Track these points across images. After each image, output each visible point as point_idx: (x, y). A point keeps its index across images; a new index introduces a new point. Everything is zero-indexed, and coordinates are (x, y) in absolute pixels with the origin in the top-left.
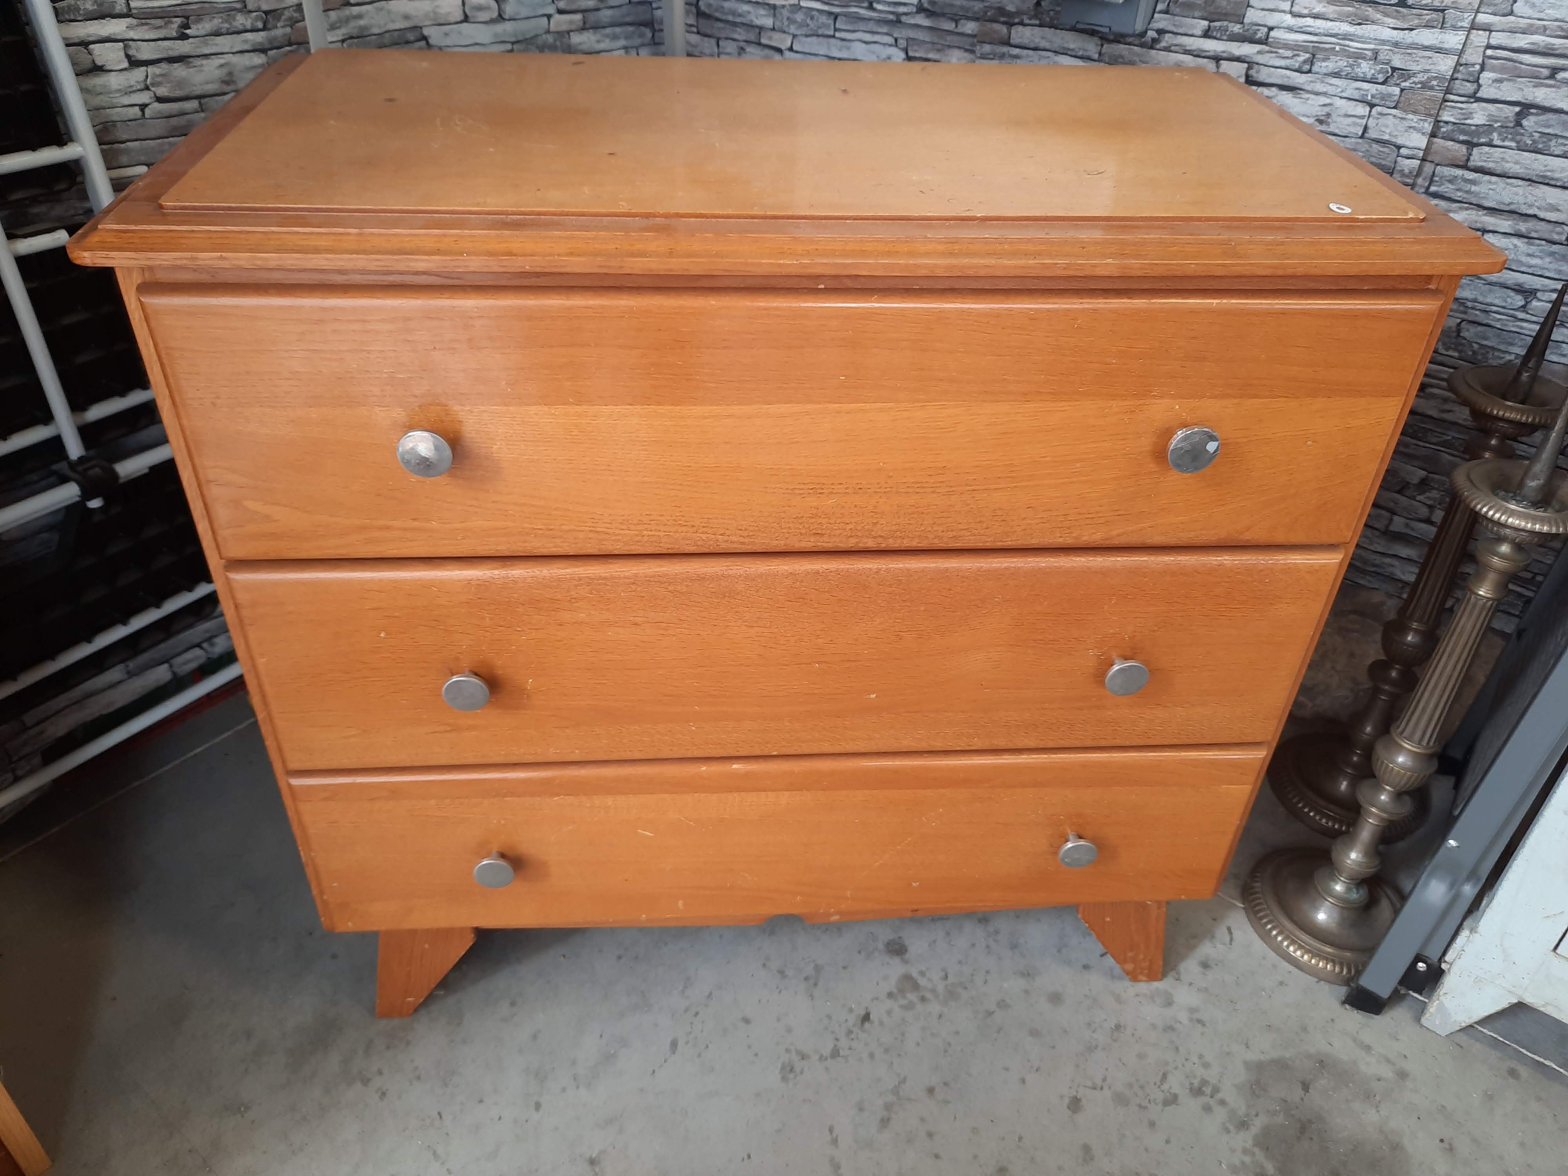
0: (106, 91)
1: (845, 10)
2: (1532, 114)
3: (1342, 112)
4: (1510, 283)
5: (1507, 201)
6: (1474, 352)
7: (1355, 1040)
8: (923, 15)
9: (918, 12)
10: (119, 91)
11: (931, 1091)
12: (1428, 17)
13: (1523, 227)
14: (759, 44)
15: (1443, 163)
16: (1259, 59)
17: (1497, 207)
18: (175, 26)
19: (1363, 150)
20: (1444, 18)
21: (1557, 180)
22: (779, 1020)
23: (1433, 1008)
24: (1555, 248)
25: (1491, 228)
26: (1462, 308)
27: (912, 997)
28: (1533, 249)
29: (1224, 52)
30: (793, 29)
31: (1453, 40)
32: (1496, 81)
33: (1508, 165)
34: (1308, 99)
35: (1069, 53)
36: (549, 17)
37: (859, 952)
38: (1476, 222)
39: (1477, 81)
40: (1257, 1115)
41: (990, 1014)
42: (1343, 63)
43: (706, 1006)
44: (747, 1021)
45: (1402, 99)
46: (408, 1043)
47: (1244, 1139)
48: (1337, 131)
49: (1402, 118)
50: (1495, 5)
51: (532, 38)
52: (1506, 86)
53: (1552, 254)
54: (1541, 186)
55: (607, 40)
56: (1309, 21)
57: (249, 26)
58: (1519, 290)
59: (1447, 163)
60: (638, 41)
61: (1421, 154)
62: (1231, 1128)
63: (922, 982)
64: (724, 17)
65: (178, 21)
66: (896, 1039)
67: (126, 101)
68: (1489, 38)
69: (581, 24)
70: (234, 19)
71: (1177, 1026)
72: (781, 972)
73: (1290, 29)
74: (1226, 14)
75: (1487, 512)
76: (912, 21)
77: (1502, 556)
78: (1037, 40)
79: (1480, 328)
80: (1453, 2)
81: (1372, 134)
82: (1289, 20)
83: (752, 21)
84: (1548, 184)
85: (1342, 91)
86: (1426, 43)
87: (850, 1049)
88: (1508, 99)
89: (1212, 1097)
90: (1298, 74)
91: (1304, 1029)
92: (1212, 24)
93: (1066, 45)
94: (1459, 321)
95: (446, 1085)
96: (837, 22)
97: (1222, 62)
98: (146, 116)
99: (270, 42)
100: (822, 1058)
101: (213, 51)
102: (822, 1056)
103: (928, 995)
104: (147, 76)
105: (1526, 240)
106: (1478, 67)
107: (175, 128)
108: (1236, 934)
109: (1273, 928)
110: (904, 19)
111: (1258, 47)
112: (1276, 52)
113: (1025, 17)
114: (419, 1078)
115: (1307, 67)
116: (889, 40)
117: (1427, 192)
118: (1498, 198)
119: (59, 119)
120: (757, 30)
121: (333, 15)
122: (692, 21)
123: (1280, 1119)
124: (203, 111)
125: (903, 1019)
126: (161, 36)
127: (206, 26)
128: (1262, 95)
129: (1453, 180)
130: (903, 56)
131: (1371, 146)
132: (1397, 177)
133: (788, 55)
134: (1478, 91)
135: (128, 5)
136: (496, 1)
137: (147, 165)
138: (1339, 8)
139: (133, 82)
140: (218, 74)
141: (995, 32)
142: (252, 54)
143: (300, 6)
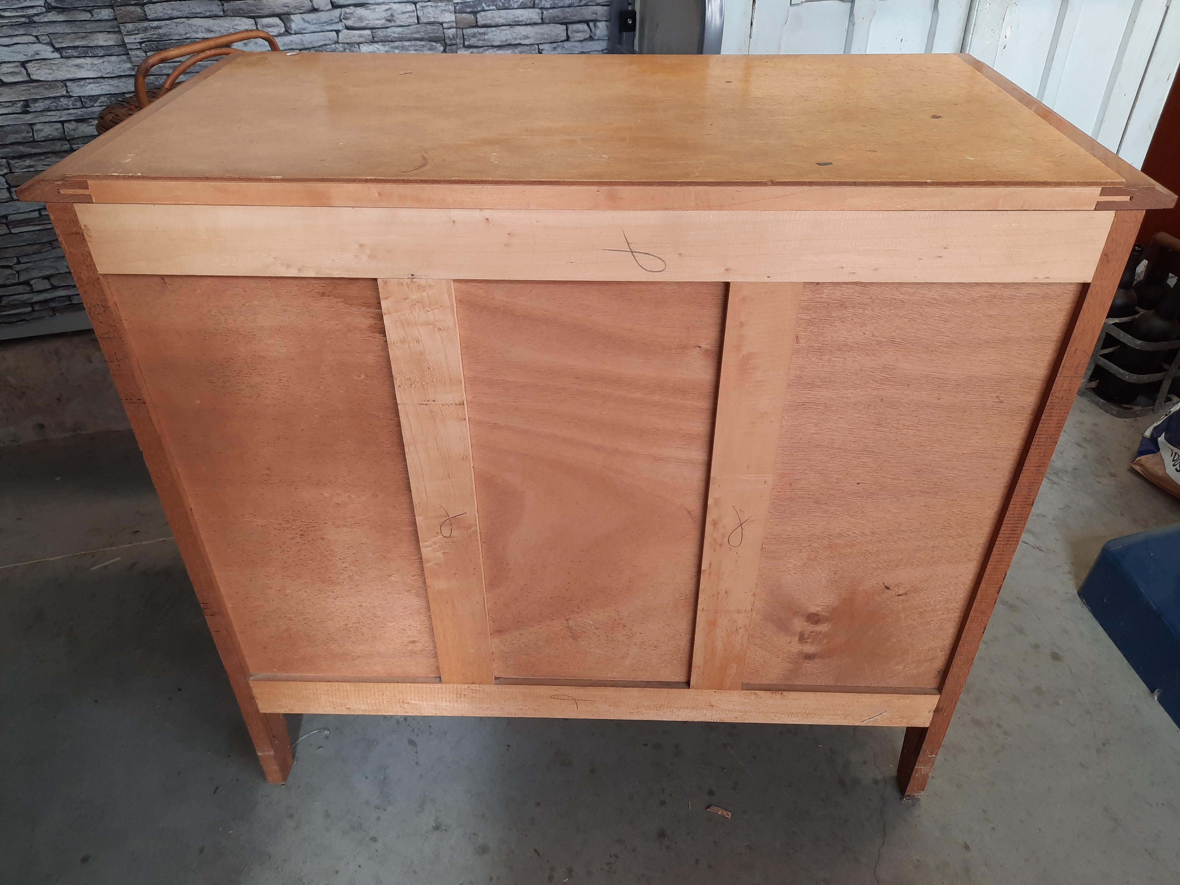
3: (399, 11)
5: (504, 39)
8: (54, 12)
9: (47, 11)
15: (465, 27)
17: (501, 44)
19: (423, 30)
21: (522, 21)
33: (497, 20)
34: (375, 8)
35: (198, 15)
48: (402, 24)
49: (436, 6)
54: (516, 27)
59: (467, 26)
61: (454, 25)
78: (170, 12)
81: (423, 20)
84: (519, 25)
93: (194, 11)
110: (36, 19)
116: (32, 39)
117: (464, 46)
118: (499, 39)
128: (346, 13)
129: (474, 36)
130: (50, 49)
131: (426, 27)
132: (447, 42)
141: (132, 13)
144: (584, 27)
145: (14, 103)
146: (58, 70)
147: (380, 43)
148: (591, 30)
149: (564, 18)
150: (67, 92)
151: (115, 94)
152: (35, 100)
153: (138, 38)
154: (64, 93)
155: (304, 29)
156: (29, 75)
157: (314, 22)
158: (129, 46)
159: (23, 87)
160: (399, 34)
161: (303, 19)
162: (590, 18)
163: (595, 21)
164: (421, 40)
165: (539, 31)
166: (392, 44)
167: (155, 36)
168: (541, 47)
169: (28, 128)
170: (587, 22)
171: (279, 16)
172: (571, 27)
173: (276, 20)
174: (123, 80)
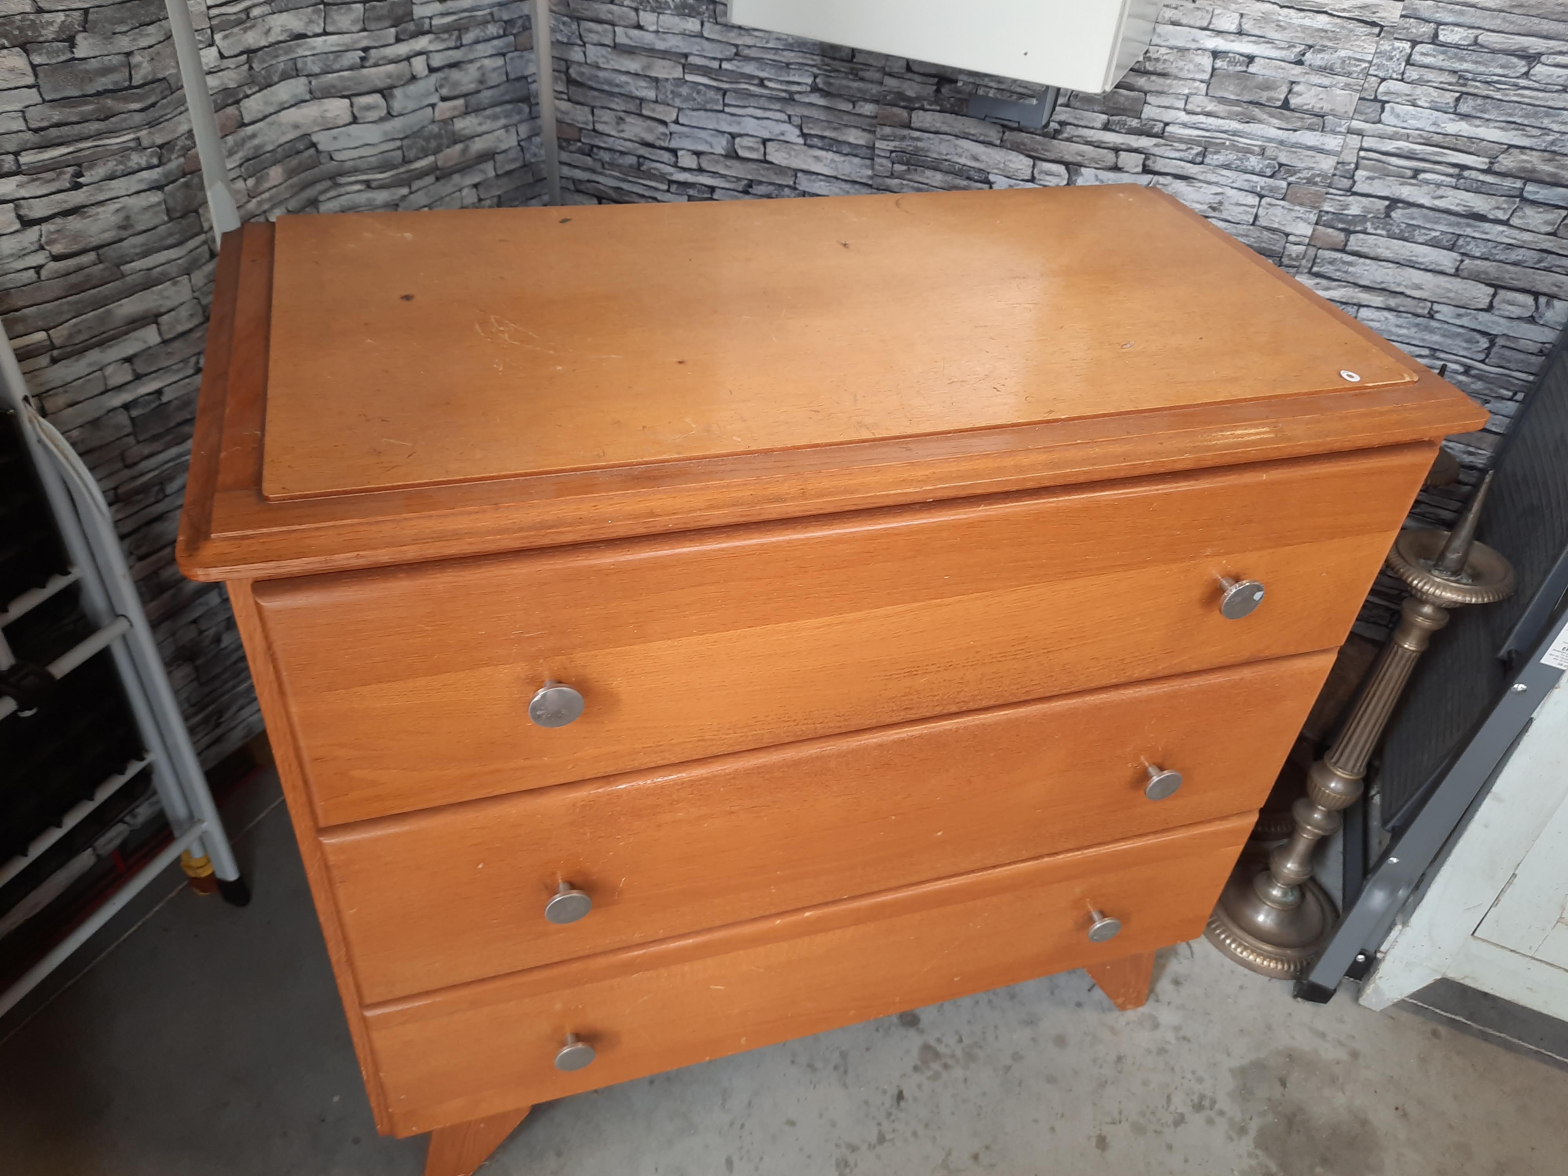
1: (734, 86)
2: (1399, 208)
3: (1234, 201)
5: (1379, 280)
7: (1311, 1030)
8: (817, 94)
9: (812, 91)
10: (12, 255)
11: (976, 1157)
12: (1310, 121)
13: (1393, 302)
14: (640, 115)
15: (1324, 247)
16: (1156, 151)
17: (1371, 285)
18: (68, 176)
19: (1255, 236)
20: (1324, 123)
21: (1421, 263)
22: (821, 1116)
23: (1369, 990)
24: (1419, 320)
25: (1365, 303)
27: (936, 1066)
28: (1401, 321)
29: (1122, 144)
30: (678, 102)
31: (1332, 142)
32: (1368, 178)
33: (1379, 251)
34: (1201, 188)
35: (970, 137)
36: (433, 106)
37: (877, 1030)
38: (1353, 298)
39: (1353, 177)
40: (1251, 1119)
41: (1008, 1068)
42: (1232, 156)
43: (749, 1115)
44: (791, 1123)
45: (1289, 192)
47: (1247, 1143)
48: (1229, 218)
49: (1290, 209)
50: (1366, 114)
51: (418, 131)
52: (1377, 183)
53: (1417, 325)
54: (1408, 268)
55: (489, 122)
56: (1202, 118)
57: (144, 164)
59: (1329, 246)
60: (516, 118)
61: (1307, 241)
62: (1234, 1135)
63: (941, 1049)
64: (599, 86)
65: (71, 170)
66: (932, 1112)
67: (20, 264)
68: (1361, 141)
69: (463, 109)
70: (129, 159)
71: (1168, 1047)
72: (811, 1066)
73: (1185, 125)
74: (1124, 110)
75: (1422, 588)
76: (807, 100)
77: (1426, 617)
78: (938, 125)
80: (1331, 110)
81: (1262, 222)
82: (1183, 117)
83: (631, 92)
85: (1233, 182)
86: (1310, 144)
87: (894, 1131)
88: (1379, 194)
89: (1211, 1109)
90: (1192, 165)
91: (1269, 1028)
92: (1111, 118)
93: (967, 130)
96: (726, 97)
97: (1121, 152)
98: (43, 278)
99: (166, 176)
100: (870, 1147)
101: (107, 197)
102: (870, 1144)
103: (950, 1062)
104: (41, 236)
105: (1395, 313)
106: (1353, 166)
107: (73, 286)
108: (1196, 948)
109: (1227, 937)
110: (797, 97)
111: (1155, 141)
112: (1171, 146)
113: (925, 103)
115: (1199, 159)
116: (784, 117)
117: (1311, 272)
118: (1371, 277)
120: (638, 102)
121: (230, 139)
122: (561, 87)
123: (1270, 1118)
124: (101, 262)
125: (933, 1091)
126: (54, 190)
127: (100, 171)
128: (1158, 183)
129: (1332, 262)
130: (797, 132)
131: (1261, 233)
132: (1285, 261)
133: (674, 127)
134: (1352, 187)
135: (17, 161)
136: (384, 96)
137: (46, 330)
138: (1228, 108)
139: (26, 244)
140: (115, 219)
141: (896, 115)
142: (148, 193)
143: (190, 132)
144: (1529, 300)
145: (739, 179)
146: (795, 156)
148: (1537, 308)
149: (1497, 279)
150: (795, 183)
152: (760, 183)
153: (891, 145)
154: (791, 183)
156: (765, 154)
158: (877, 152)
159: (754, 166)
161: (1096, 176)
162: (1545, 290)
163: (1552, 297)
165: (1443, 284)
167: (911, 148)
168: (1436, 307)
170: (1536, 295)
171: (1067, 164)
172: (1502, 293)
173: (1061, 169)
174: (857, 186)
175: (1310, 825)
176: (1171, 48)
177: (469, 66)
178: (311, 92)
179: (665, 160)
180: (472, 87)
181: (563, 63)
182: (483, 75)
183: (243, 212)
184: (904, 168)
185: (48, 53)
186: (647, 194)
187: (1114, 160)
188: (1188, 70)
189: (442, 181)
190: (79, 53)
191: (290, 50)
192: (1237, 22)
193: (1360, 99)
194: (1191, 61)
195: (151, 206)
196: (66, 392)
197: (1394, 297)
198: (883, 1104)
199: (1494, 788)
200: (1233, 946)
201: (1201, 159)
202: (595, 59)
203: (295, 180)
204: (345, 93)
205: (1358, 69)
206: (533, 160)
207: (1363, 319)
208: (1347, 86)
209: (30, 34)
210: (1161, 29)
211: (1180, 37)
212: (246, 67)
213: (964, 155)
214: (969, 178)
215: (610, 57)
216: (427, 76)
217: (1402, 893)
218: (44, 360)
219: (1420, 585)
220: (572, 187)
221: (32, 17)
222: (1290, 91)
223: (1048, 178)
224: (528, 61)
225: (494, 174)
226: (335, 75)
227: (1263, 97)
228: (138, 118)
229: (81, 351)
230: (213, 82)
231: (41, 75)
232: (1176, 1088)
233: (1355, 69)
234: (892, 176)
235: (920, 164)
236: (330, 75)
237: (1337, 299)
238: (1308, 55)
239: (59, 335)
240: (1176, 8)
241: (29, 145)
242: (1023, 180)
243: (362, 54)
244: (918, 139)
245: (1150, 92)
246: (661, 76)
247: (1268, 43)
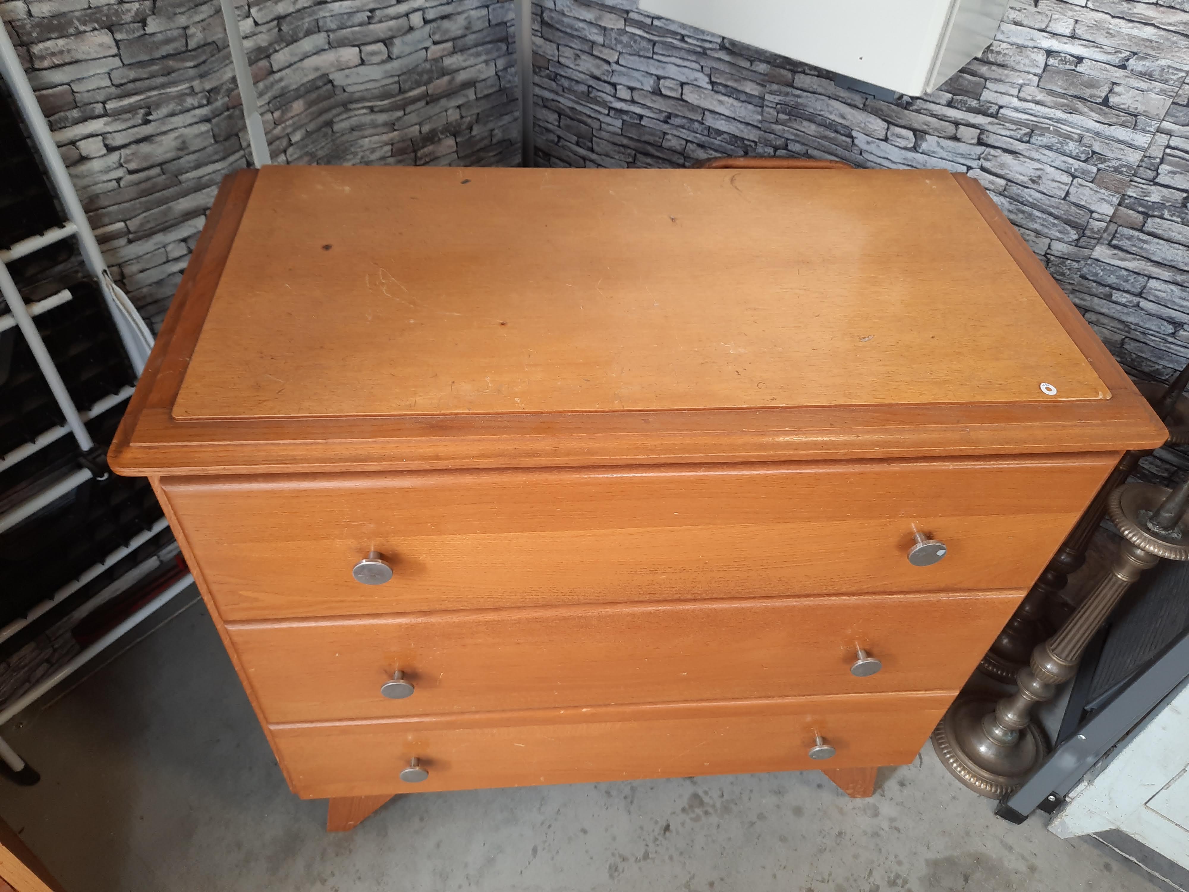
0: (91, 174)
1: (662, 39)
3: (1051, 177)
4: (1165, 315)
5: (1170, 258)
6: (1132, 360)
7: (1002, 842)
8: (724, 52)
9: (720, 49)
10: (101, 172)
11: (711, 884)
12: (1124, 119)
13: (1179, 278)
14: (592, 55)
15: (1124, 225)
16: (990, 128)
17: (1161, 261)
18: (140, 116)
19: (1064, 209)
20: (1136, 121)
22: (607, 830)
23: (1057, 822)
25: (1155, 276)
26: (1126, 329)
27: (699, 811)
29: (962, 119)
30: (619, 48)
31: (1142, 139)
32: (1171, 172)
33: (1173, 234)
34: (1025, 162)
35: (840, 99)
36: (426, 49)
38: (1144, 270)
39: (1157, 170)
41: (752, 824)
42: (1054, 140)
43: (556, 820)
44: (584, 831)
45: (1098, 176)
46: (350, 851)
48: (1045, 191)
49: (1096, 191)
50: (1177, 117)
51: (413, 69)
52: (1178, 177)
55: (472, 58)
56: (1031, 105)
57: (196, 104)
58: (1171, 321)
59: (1127, 225)
60: (495, 54)
61: (1108, 219)
63: (706, 799)
64: (563, 29)
65: (142, 111)
66: (688, 844)
67: (106, 177)
68: (1169, 141)
69: (452, 49)
70: (185, 101)
71: (881, 833)
72: (608, 793)
73: (1016, 109)
74: (966, 91)
75: (1131, 538)
76: (716, 55)
77: (1138, 558)
78: (815, 87)
79: (1138, 344)
80: (1145, 111)
81: (1072, 198)
82: (1015, 102)
83: (586, 36)
85: (1052, 161)
86: (1121, 138)
87: (656, 852)
88: (1179, 187)
89: (902, 887)
90: (1019, 143)
91: (968, 834)
92: (954, 97)
93: (837, 93)
94: (1123, 337)
95: (379, 884)
96: (655, 47)
97: (960, 126)
98: (122, 185)
99: (212, 112)
100: (637, 860)
101: (169, 128)
102: (637, 858)
103: (710, 810)
104: (121, 157)
105: (1180, 288)
106: (1158, 160)
107: (143, 191)
108: (925, 758)
109: (951, 757)
110: (708, 52)
111: (990, 119)
112: (1003, 125)
113: (806, 68)
114: (359, 878)
115: (1026, 139)
116: (698, 67)
117: (1110, 244)
118: (1163, 255)
119: (56, 202)
120: (591, 44)
121: (261, 85)
122: (537, 27)
124: (164, 174)
125: (693, 829)
126: (130, 125)
127: (164, 111)
128: (989, 154)
129: (1129, 238)
130: (707, 80)
131: (1070, 208)
132: (1088, 233)
133: (615, 67)
134: (1156, 177)
135: (105, 108)
136: (386, 45)
137: (124, 221)
138: (1055, 99)
139: (110, 164)
140: (174, 144)
141: (782, 76)
142: (200, 124)
143: (234, 79)
145: (661, 111)
146: (704, 99)
147: (1008, 199)
150: (702, 119)
151: (737, 136)
152: (677, 116)
153: (777, 99)
154: (700, 119)
155: (933, 152)
156: (682, 94)
157: (949, 149)
158: (766, 103)
159: (673, 102)
160: (1035, 200)
161: (938, 143)
164: (1056, 217)
166: (1020, 206)
167: (792, 103)
169: (662, 135)
171: (914, 131)
173: (910, 134)
174: (749, 127)
175: (1028, 690)
176: (1012, 45)
177: (458, 16)
178: (329, 43)
179: (608, 92)
180: (459, 33)
181: (539, 8)
182: (470, 23)
183: (270, 136)
184: (787, 117)
185: (127, 32)
186: (593, 115)
187: (954, 131)
188: (1024, 65)
189: (432, 105)
190: (149, 30)
191: (314, 13)
192: (1071, 27)
193: (1173, 103)
194: (1027, 57)
195: (202, 133)
196: (138, 262)
197: (1181, 274)
198: (653, 831)
199: (1173, 702)
200: (955, 765)
201: (1027, 139)
202: (561, 7)
203: (314, 109)
204: (356, 43)
205: (1175, 77)
206: (508, 86)
207: (1151, 288)
208: (1163, 92)
209: (114, 18)
210: (1005, 27)
211: (1020, 35)
212: (277, 30)
213: (834, 112)
214: (836, 131)
215: (572, 7)
216: (422, 27)
217: (1090, 760)
218: (123, 241)
219: (1130, 536)
220: (541, 103)
221: (115, 7)
222: (1111, 91)
223: (899, 140)
224: (509, 9)
225: (474, 97)
226: (349, 30)
227: (1087, 93)
228: (192, 72)
229: (149, 234)
230: (249, 44)
231: (122, 47)
232: (879, 865)
233: (1172, 77)
234: (777, 122)
235: (800, 116)
236: (344, 31)
237: (1131, 269)
238: (1132, 61)
239: (133, 224)
240: (1019, 11)
241: (113, 96)
242: (878, 139)
243: (369, 14)
244: (798, 96)
245: (989, 79)
246: (609, 25)
247: (1097, 47)
